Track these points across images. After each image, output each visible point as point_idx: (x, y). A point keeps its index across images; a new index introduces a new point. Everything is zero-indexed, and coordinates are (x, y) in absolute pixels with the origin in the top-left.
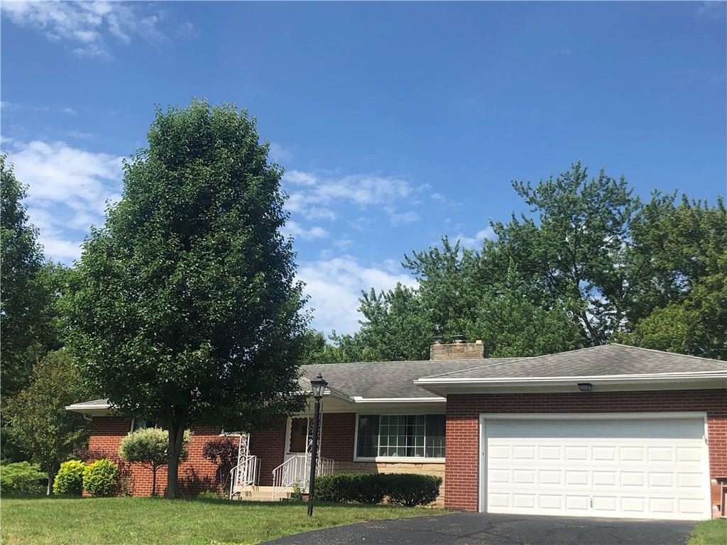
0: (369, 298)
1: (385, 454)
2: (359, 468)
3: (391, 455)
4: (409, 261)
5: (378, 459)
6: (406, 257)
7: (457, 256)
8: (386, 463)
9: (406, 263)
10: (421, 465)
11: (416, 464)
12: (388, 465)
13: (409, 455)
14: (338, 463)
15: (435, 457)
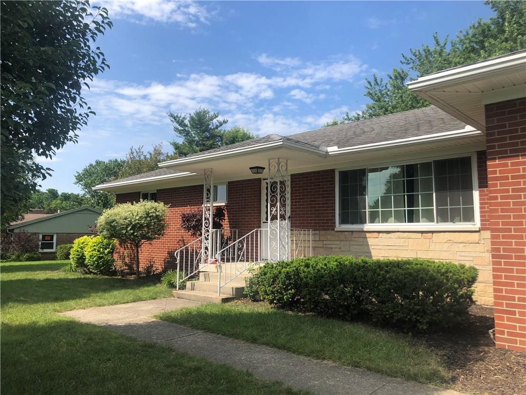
0: (373, 84)
1: (377, 219)
2: (343, 238)
3: (385, 220)
4: (406, 58)
5: (368, 226)
6: (403, 56)
7: (445, 48)
8: (379, 232)
9: (404, 60)
10: (430, 234)
11: (422, 232)
12: (381, 234)
13: (411, 220)
14: (318, 232)
15: (452, 221)
